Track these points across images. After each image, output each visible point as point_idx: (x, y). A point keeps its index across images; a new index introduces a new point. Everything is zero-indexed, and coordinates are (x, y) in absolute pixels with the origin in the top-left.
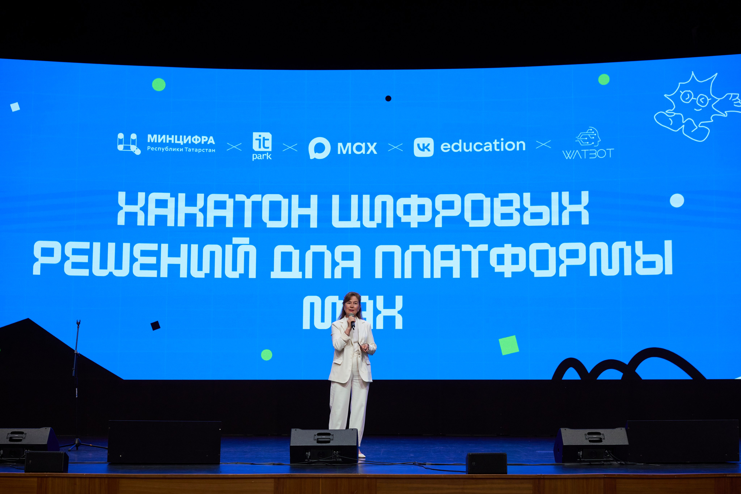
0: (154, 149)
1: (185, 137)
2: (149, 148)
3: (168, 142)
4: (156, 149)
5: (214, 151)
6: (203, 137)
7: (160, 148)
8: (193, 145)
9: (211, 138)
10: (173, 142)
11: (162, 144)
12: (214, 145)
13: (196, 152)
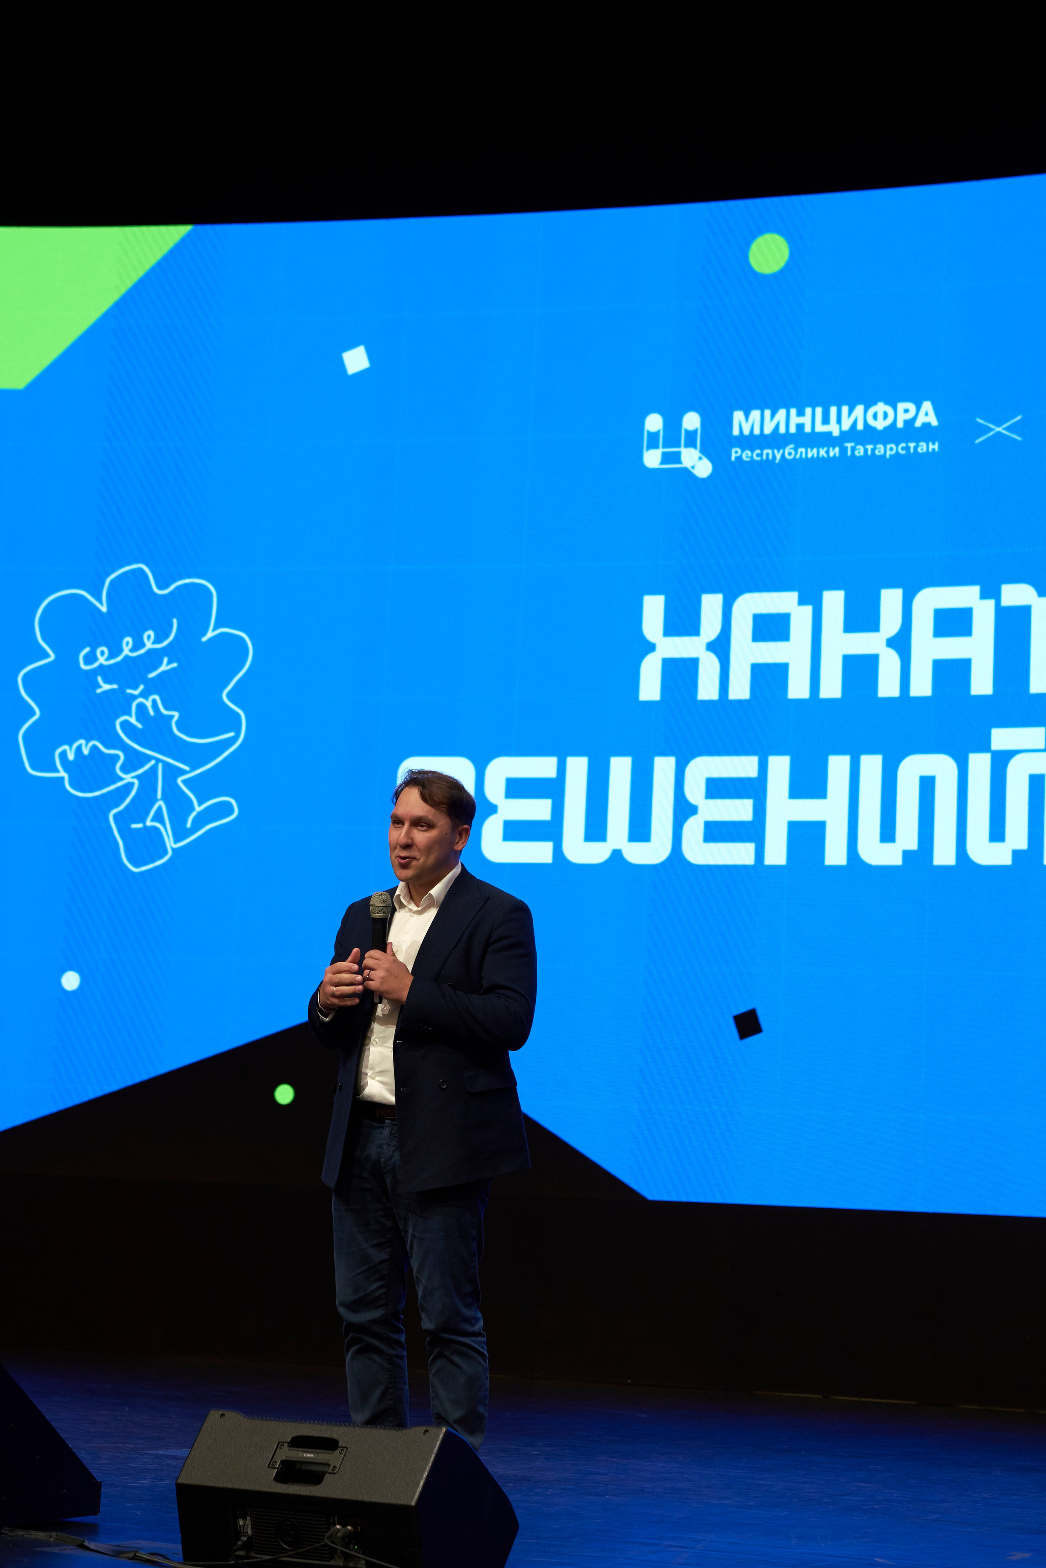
0: (752, 457)
1: (845, 409)
2: (735, 453)
3: (793, 430)
4: (758, 455)
5: (933, 450)
6: (901, 406)
7: (770, 451)
8: (869, 435)
9: (927, 406)
10: (808, 429)
11: (776, 440)
12: (935, 427)
13: (881, 456)
